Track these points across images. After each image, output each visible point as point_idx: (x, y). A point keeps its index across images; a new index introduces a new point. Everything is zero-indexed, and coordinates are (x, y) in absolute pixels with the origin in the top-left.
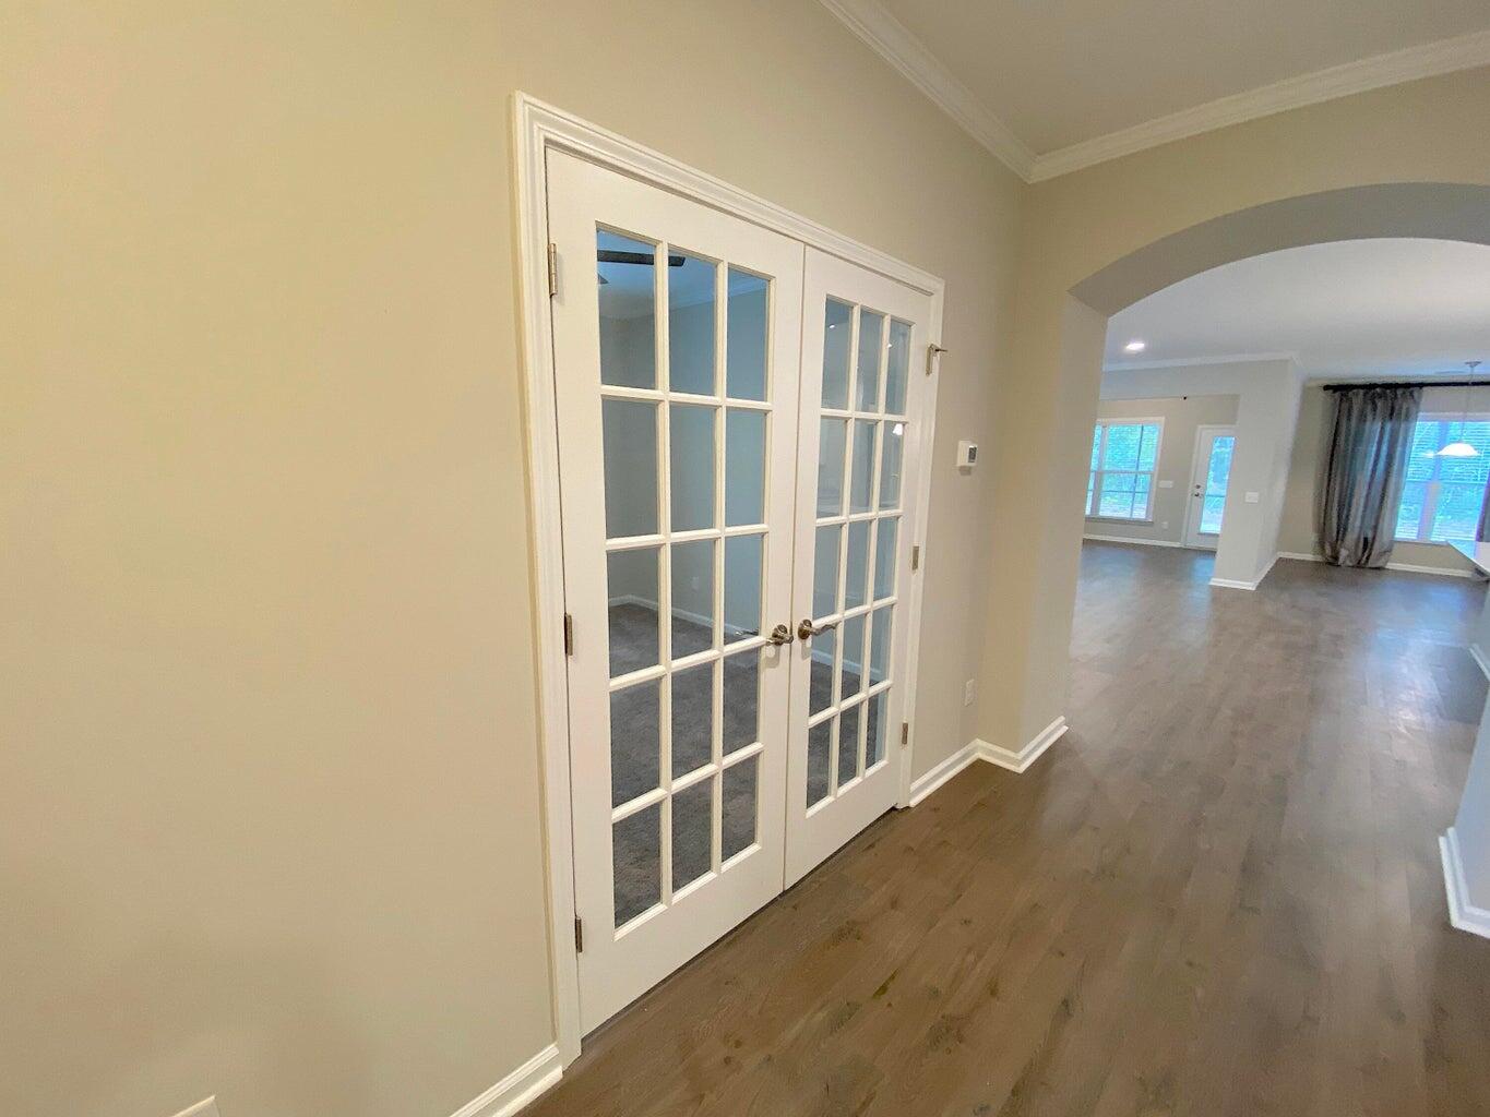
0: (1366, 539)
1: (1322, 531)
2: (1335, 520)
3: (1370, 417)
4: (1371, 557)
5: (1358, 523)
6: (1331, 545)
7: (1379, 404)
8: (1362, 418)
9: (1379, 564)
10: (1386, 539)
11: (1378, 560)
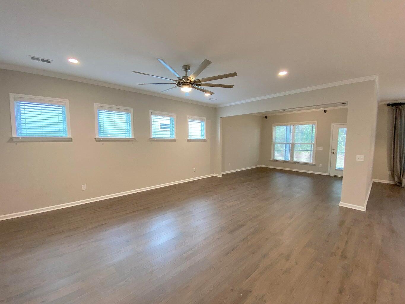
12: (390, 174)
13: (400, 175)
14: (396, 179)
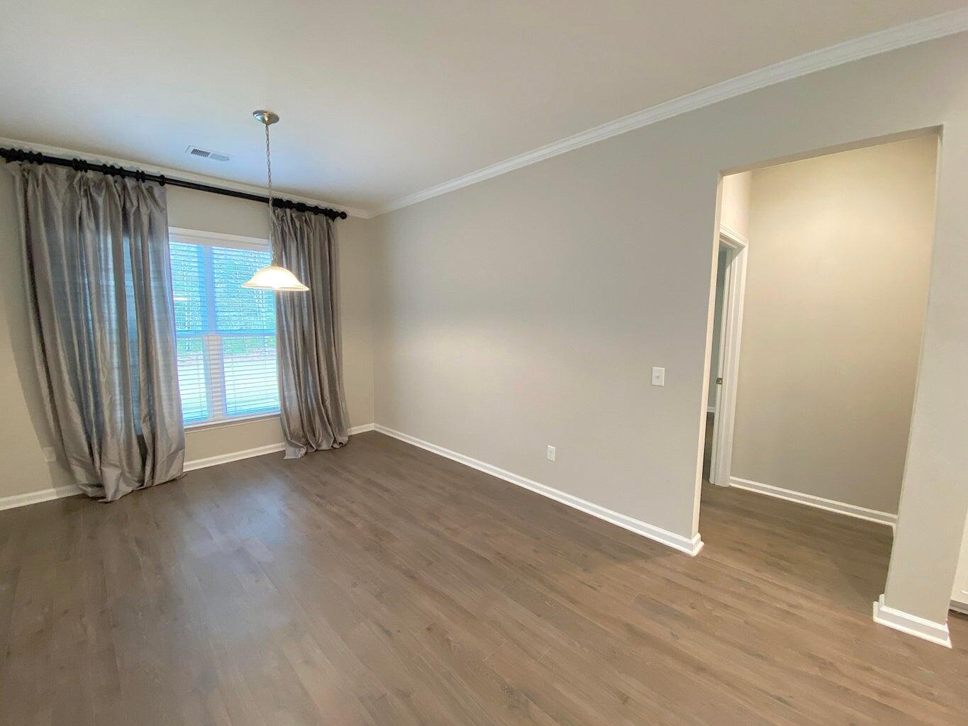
0: (141, 439)
1: (58, 440)
2: (77, 419)
3: (89, 223)
4: (158, 467)
5: (119, 414)
6: (83, 464)
7: (100, 201)
8: (76, 224)
9: (173, 473)
10: (172, 431)
11: (169, 467)
12: (54, 459)
13: (91, 454)
14: (81, 475)
